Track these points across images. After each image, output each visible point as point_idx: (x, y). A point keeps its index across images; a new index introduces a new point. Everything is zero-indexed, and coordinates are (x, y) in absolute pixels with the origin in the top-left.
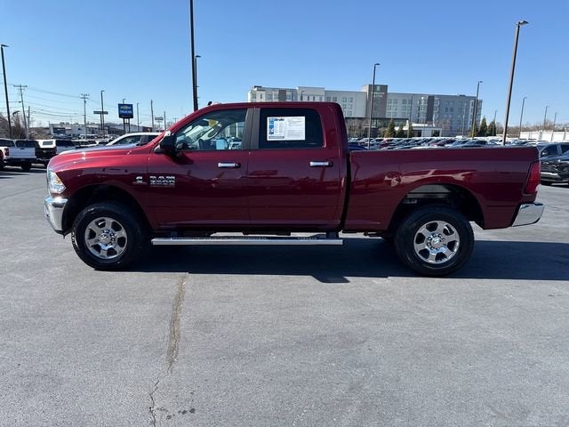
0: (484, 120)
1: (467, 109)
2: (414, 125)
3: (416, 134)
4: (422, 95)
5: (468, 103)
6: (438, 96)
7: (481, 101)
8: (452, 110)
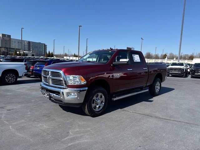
0: (49, 52)
1: (42, 48)
2: (24, 52)
3: (26, 55)
4: (26, 41)
5: (42, 45)
6: (32, 42)
7: (47, 45)
8: (37, 47)
